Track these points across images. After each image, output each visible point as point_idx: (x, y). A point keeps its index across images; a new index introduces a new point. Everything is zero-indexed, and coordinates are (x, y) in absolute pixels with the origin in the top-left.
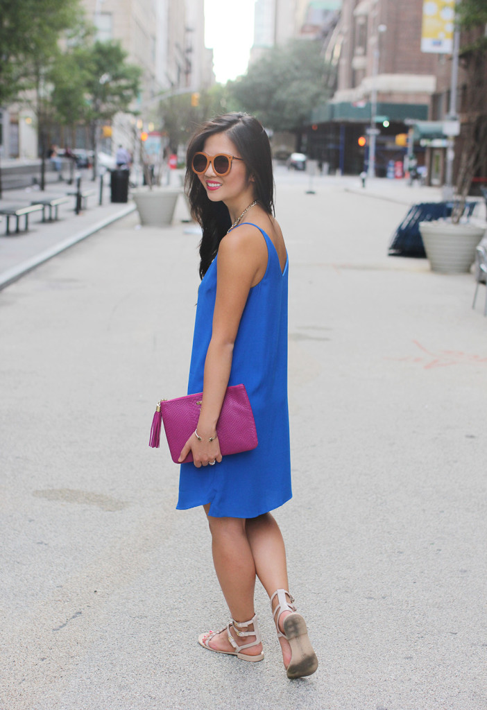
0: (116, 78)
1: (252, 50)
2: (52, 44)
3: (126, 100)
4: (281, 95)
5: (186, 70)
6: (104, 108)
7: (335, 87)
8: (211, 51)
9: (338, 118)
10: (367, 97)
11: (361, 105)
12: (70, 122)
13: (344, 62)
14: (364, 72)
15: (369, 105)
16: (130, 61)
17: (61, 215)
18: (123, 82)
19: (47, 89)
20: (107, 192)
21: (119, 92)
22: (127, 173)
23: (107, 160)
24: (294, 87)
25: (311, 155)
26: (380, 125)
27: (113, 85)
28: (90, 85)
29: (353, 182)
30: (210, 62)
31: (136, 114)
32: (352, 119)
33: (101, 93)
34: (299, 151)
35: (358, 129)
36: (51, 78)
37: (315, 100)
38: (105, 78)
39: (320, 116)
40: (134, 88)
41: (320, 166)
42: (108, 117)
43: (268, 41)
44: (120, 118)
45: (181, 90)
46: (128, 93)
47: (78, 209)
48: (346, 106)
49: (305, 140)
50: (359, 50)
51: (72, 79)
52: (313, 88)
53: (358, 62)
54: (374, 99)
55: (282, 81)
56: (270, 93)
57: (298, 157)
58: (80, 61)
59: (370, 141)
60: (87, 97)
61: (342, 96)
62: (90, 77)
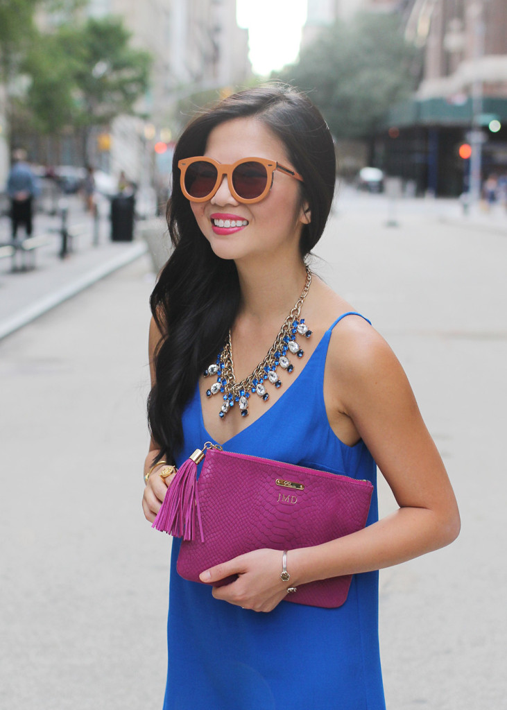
0: (117, 67)
1: (305, 28)
2: (26, 22)
3: (130, 98)
4: (347, 88)
5: (213, 57)
6: (101, 110)
7: (420, 77)
8: (246, 31)
9: (428, 119)
10: (467, 89)
11: (460, 100)
12: (53, 130)
13: (433, 43)
14: (462, 55)
15: (470, 102)
16: (136, 44)
17: (40, 259)
18: (127, 74)
19: (22, 84)
20: (105, 228)
21: (121, 87)
22: (131, 201)
23: (106, 183)
24: (365, 76)
25: (390, 170)
26: (485, 129)
27: (113, 78)
28: (82, 79)
29: (449, 208)
30: (246, 49)
31: (145, 117)
32: (448, 119)
33: (95, 90)
34: (371, 164)
35: (452, 136)
36: (26, 68)
37: (394, 94)
38: (101, 69)
39: (401, 117)
40: (142, 82)
41: (403, 189)
42: (105, 122)
43: (325, 16)
44: (123, 123)
45: (208, 84)
46: (133, 88)
47: (64, 252)
48: (438, 103)
49: (380, 150)
50: (455, 24)
51: (55, 69)
52: (390, 78)
53: (454, 41)
54: (477, 93)
55: (347, 69)
56: (330, 86)
57: (371, 174)
58: (66, 44)
59: (470, 150)
60: (76, 96)
61: (432, 88)
62: (79, 66)
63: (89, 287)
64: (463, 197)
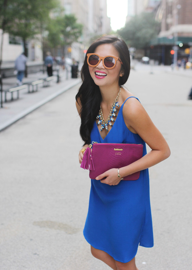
0: (73, 28)
1: (127, 17)
2: (47, 16)
3: (77, 37)
4: (139, 34)
5: (100, 26)
6: (69, 41)
7: (159, 31)
8: (110, 18)
9: (162, 43)
10: (173, 34)
11: (171, 38)
12: (55, 46)
13: (163, 22)
14: (172, 25)
15: (174, 38)
16: (78, 22)
17: (51, 83)
18: (76, 31)
19: (46, 33)
20: (70, 74)
21: (74, 34)
22: (77, 67)
23: (69, 61)
24: (144, 31)
25: (151, 58)
26: (178, 46)
27: (72, 32)
28: (63, 32)
29: (168, 69)
30: (110, 23)
31: (81, 43)
32: (167, 43)
33: (67, 35)
34: (146, 55)
35: (168, 48)
36: (47, 29)
37: (152, 36)
38: (68, 29)
39: (154, 42)
40: (80, 33)
41: (155, 63)
42: (70, 44)
43: (133, 13)
44: (75, 45)
45: (99, 33)
46: (78, 35)
47: (58, 81)
48: (165, 39)
49: (148, 52)
50: (169, 15)
51: (55, 29)
52: (151, 31)
53: (169, 21)
54: (176, 35)
55: (139, 29)
56: (134, 33)
57: (146, 59)
58: (58, 22)
59: (174, 52)
60: (61, 37)
61: (163, 34)
62: (62, 28)
63: (65, 92)
64: (172, 65)
